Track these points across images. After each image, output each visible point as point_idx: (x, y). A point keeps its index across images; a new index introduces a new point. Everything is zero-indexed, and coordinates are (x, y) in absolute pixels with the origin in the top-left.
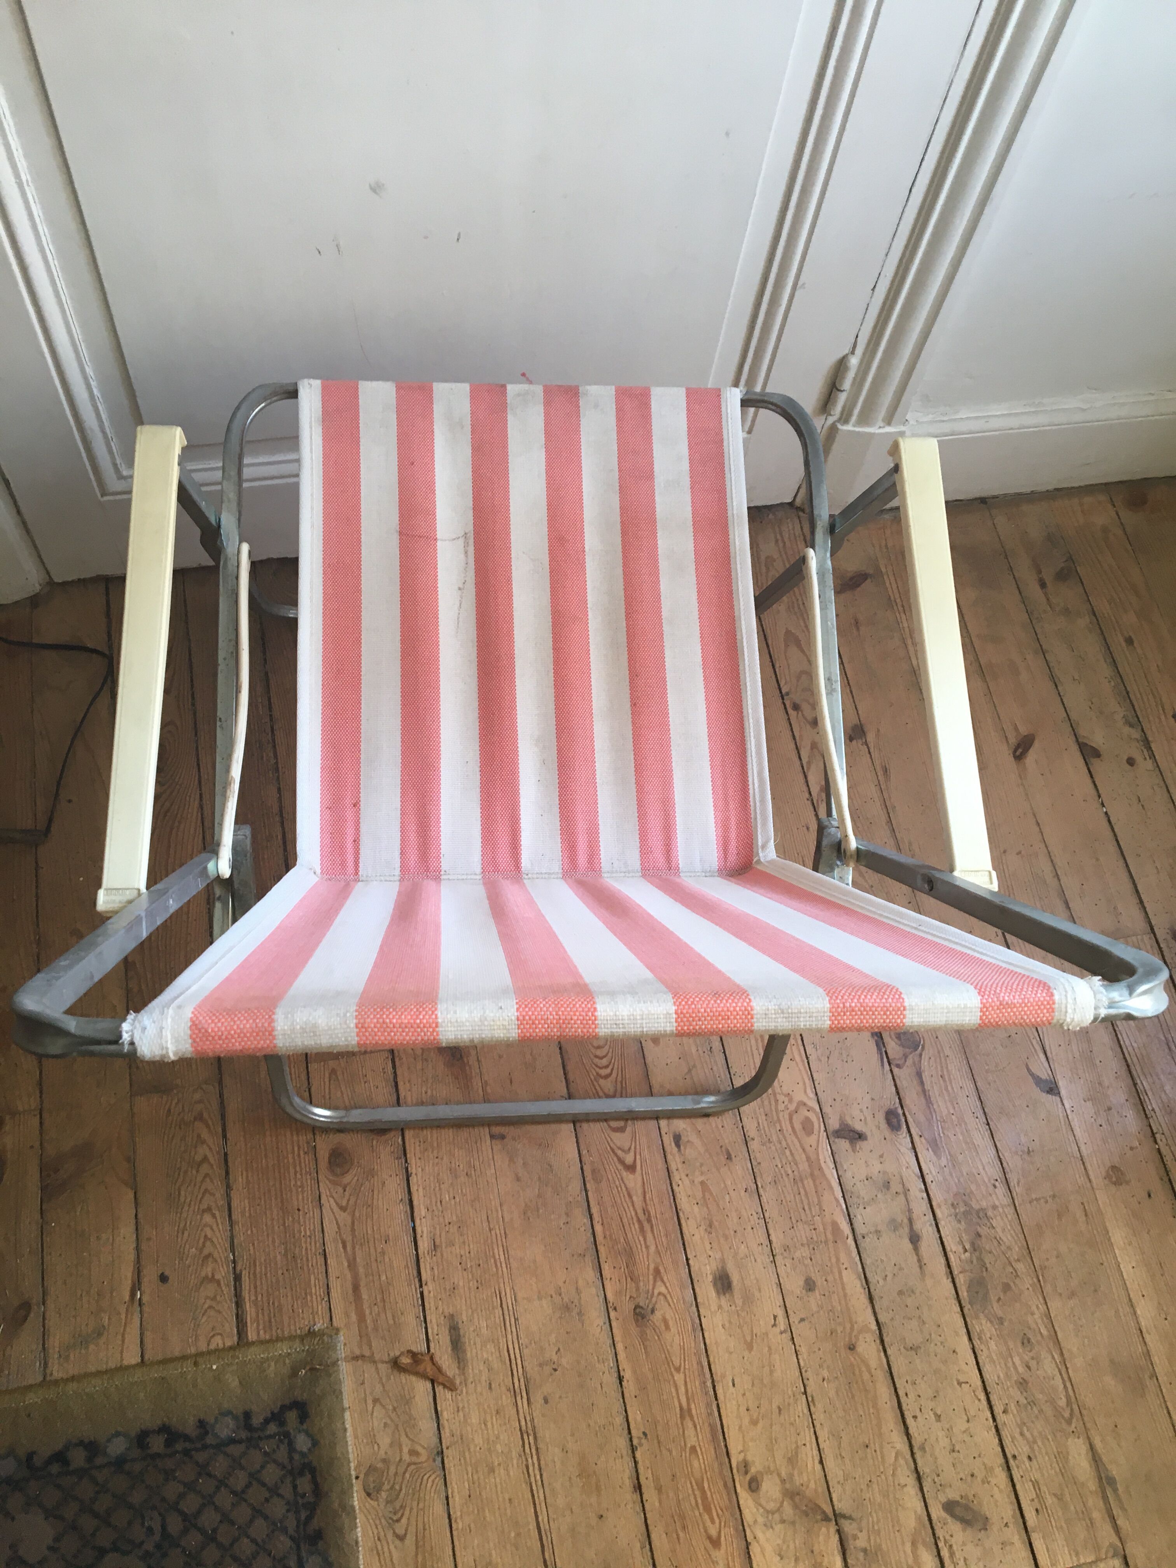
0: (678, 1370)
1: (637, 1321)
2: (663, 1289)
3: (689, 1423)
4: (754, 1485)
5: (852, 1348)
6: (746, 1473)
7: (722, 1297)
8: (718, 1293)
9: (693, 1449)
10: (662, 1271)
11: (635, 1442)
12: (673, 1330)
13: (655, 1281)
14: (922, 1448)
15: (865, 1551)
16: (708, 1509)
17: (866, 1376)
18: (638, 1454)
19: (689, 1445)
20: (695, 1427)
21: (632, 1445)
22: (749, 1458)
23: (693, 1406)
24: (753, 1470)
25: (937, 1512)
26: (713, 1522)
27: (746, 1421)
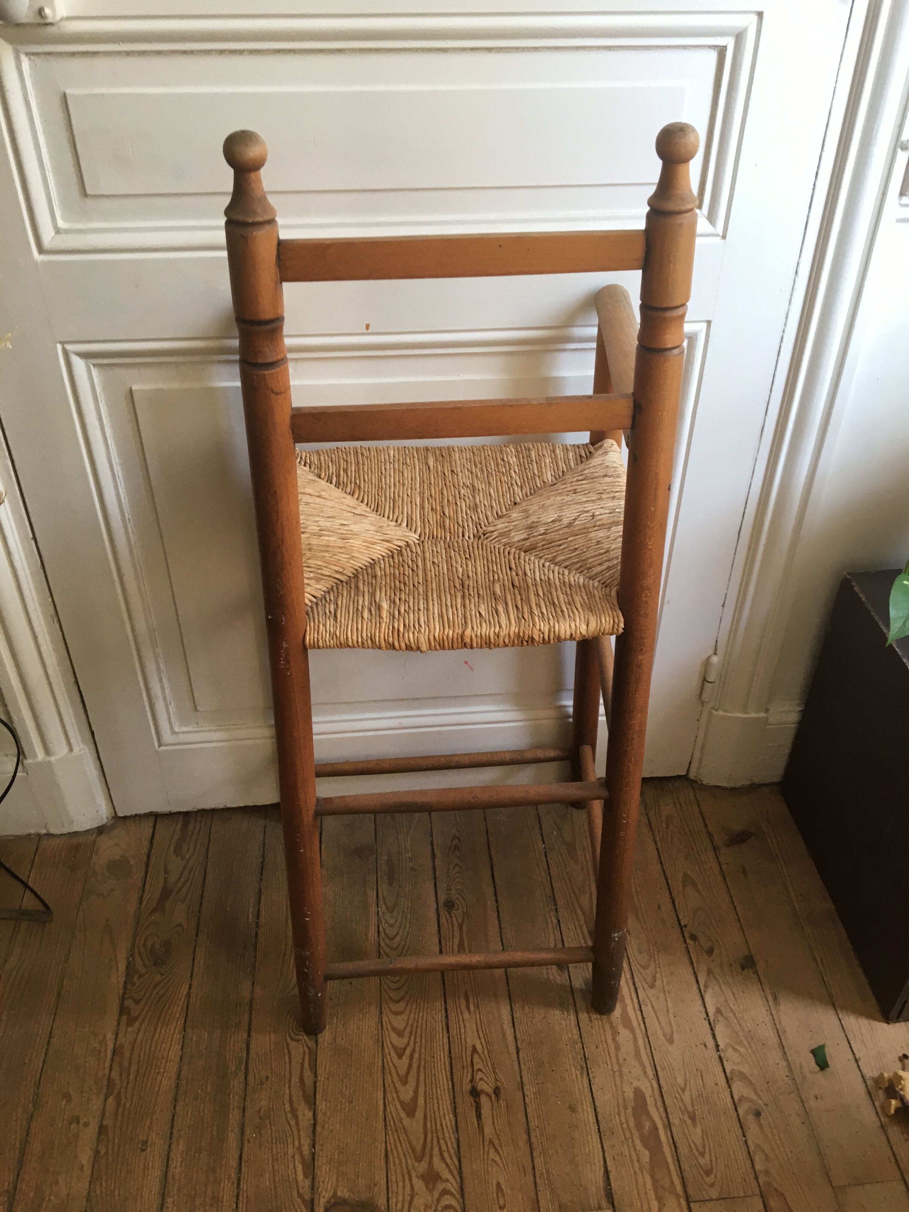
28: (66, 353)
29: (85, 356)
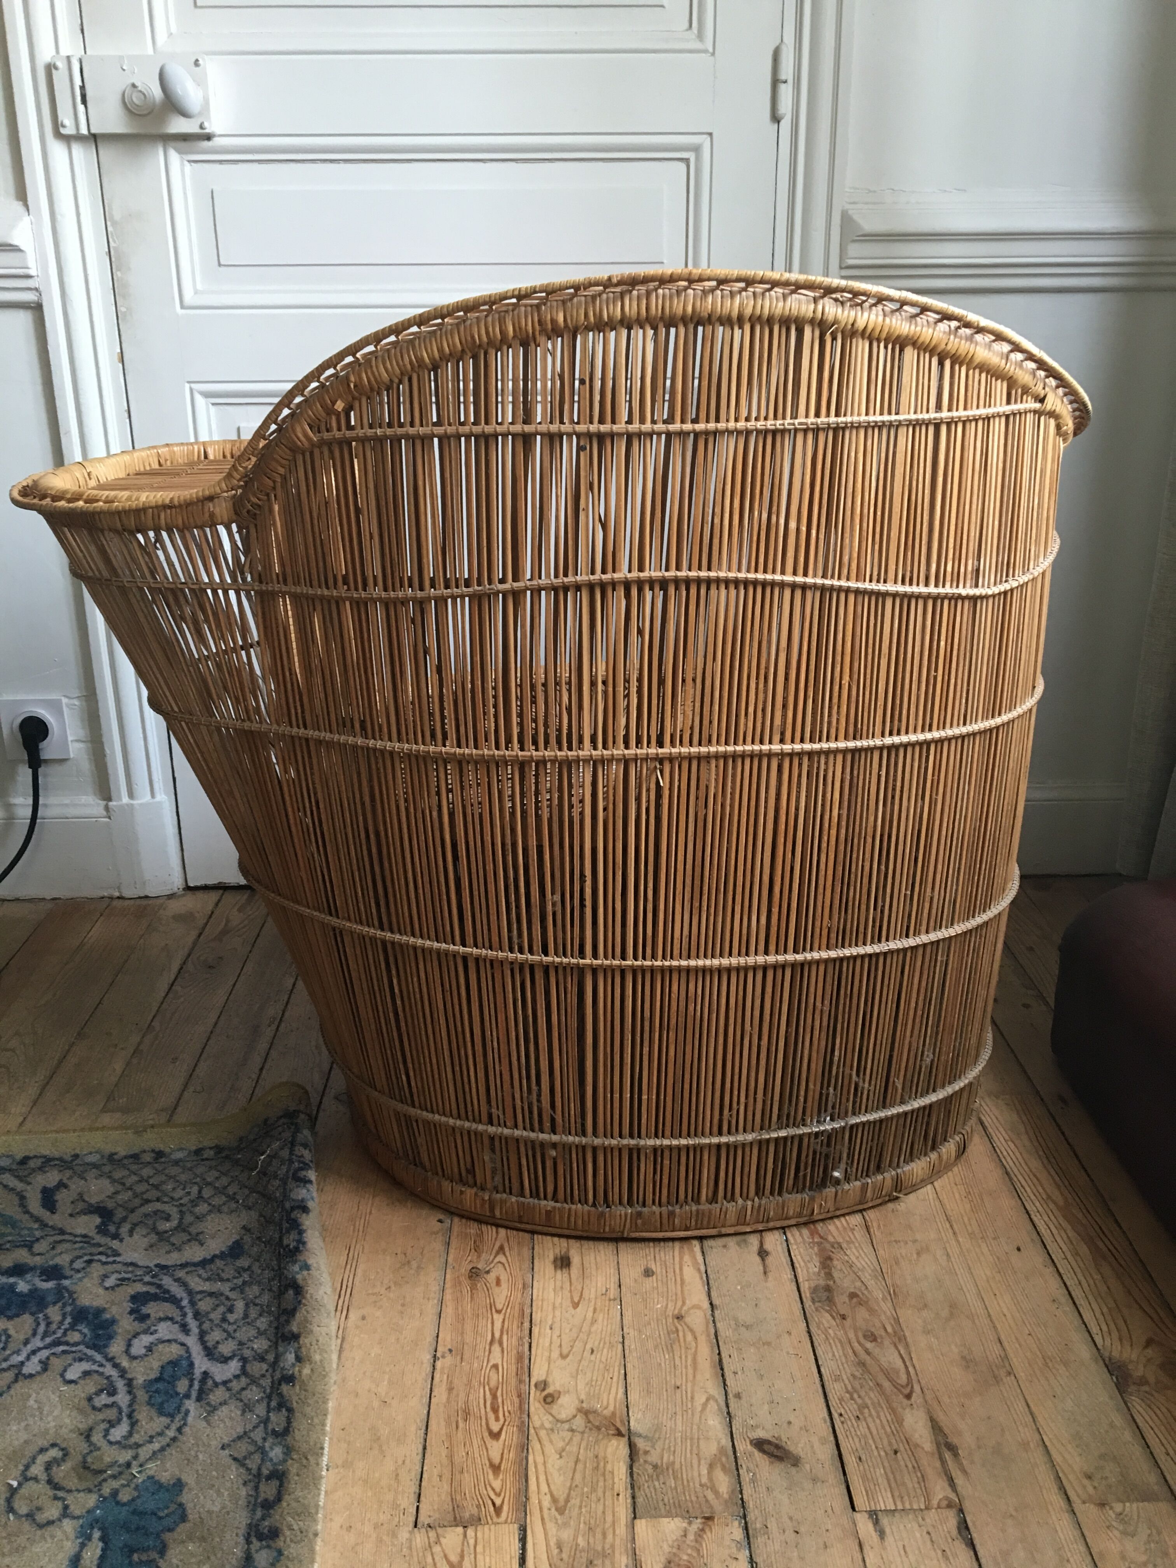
0: (499, 1312)
1: (470, 1277)
2: (503, 1260)
3: (496, 1348)
4: (549, 1400)
5: (679, 1317)
6: (544, 1390)
7: (559, 1272)
8: (555, 1267)
9: (496, 1366)
10: (507, 1249)
11: (439, 1354)
12: (504, 1285)
13: (497, 1254)
14: (738, 1396)
15: (655, 1467)
16: (495, 1410)
17: (689, 1337)
18: (439, 1364)
19: (491, 1364)
20: (503, 1351)
21: (435, 1356)
22: (550, 1380)
23: (505, 1337)
24: (550, 1390)
25: (743, 1447)
26: (497, 1419)
27: (555, 1354)
28: (191, 390)
29: (207, 395)
